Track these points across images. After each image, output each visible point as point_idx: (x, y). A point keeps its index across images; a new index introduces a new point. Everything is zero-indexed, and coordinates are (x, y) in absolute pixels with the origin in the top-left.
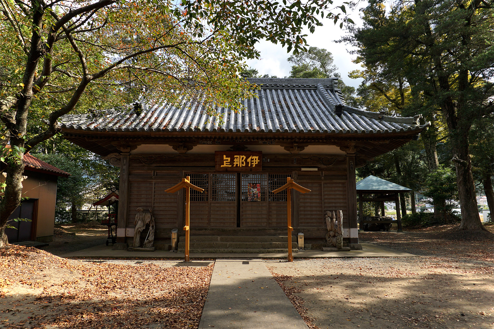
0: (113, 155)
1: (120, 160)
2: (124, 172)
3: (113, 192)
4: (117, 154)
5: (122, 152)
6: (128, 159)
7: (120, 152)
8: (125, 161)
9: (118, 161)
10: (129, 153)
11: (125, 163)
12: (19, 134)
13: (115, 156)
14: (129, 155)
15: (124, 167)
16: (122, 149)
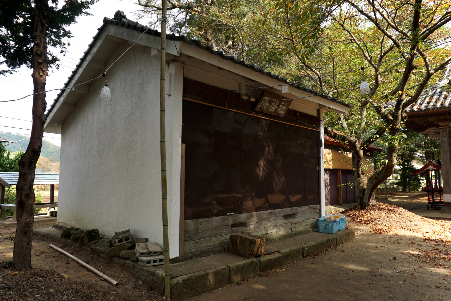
0: (431, 130)
1: (439, 133)
2: (445, 144)
3: (430, 162)
4: (436, 128)
5: (441, 126)
6: (448, 132)
7: (438, 126)
8: (444, 133)
9: (437, 134)
10: (448, 126)
11: (444, 135)
12: (397, 126)
13: (433, 130)
14: (448, 128)
15: (444, 139)
16: (440, 123)
